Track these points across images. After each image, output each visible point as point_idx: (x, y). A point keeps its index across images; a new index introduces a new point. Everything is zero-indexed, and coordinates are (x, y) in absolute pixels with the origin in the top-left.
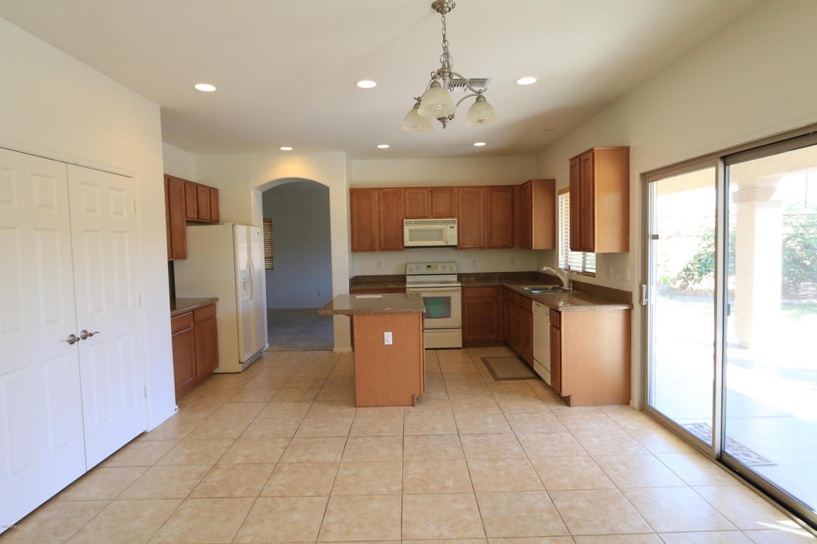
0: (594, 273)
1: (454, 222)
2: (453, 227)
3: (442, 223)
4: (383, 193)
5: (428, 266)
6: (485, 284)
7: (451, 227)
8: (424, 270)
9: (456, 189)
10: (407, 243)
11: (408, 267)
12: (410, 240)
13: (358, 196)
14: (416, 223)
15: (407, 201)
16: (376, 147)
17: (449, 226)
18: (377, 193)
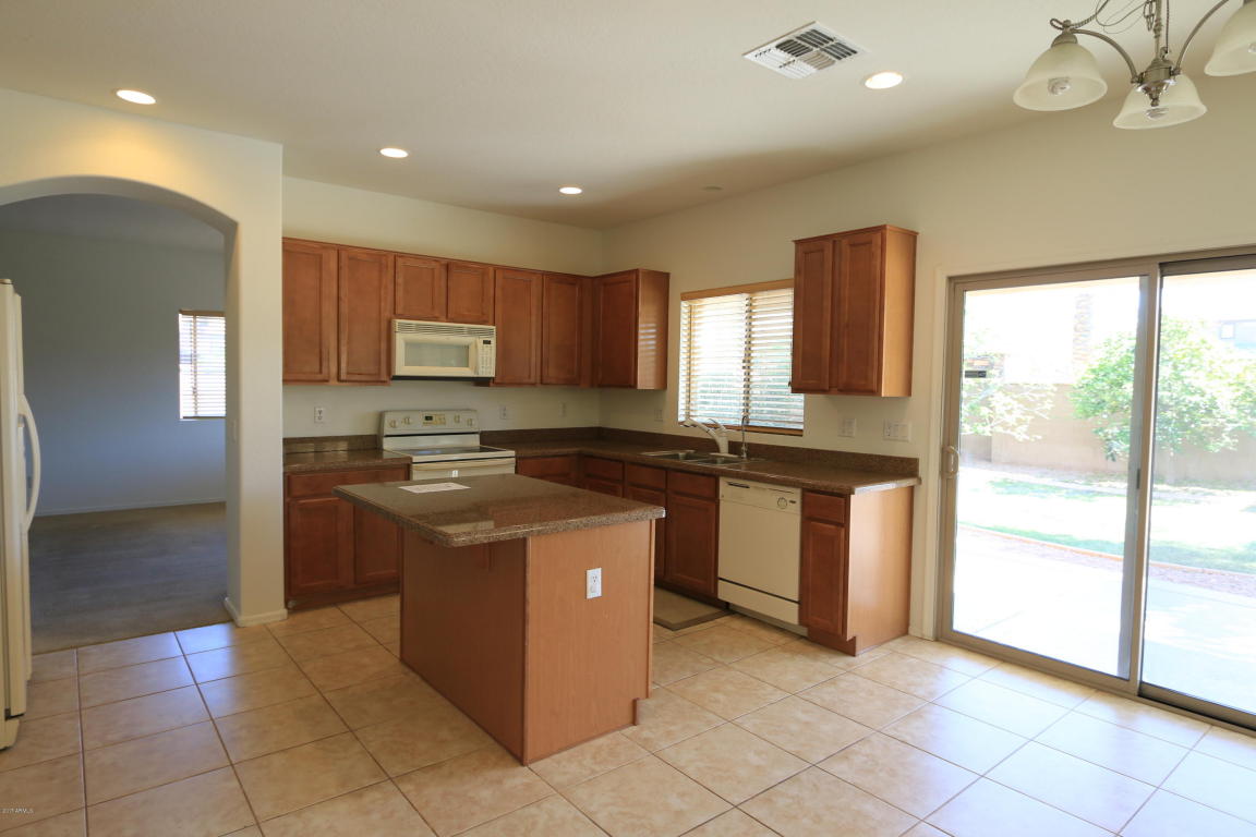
0: (801, 430)
1: (490, 332)
2: (489, 342)
3: (471, 332)
4: (350, 259)
5: (427, 418)
6: (539, 452)
7: (485, 342)
8: (418, 425)
9: (491, 269)
10: (401, 368)
11: (388, 419)
12: (407, 364)
13: (299, 254)
14: (419, 329)
15: (400, 280)
16: (379, 151)
17: (482, 341)
18: (334, 255)
